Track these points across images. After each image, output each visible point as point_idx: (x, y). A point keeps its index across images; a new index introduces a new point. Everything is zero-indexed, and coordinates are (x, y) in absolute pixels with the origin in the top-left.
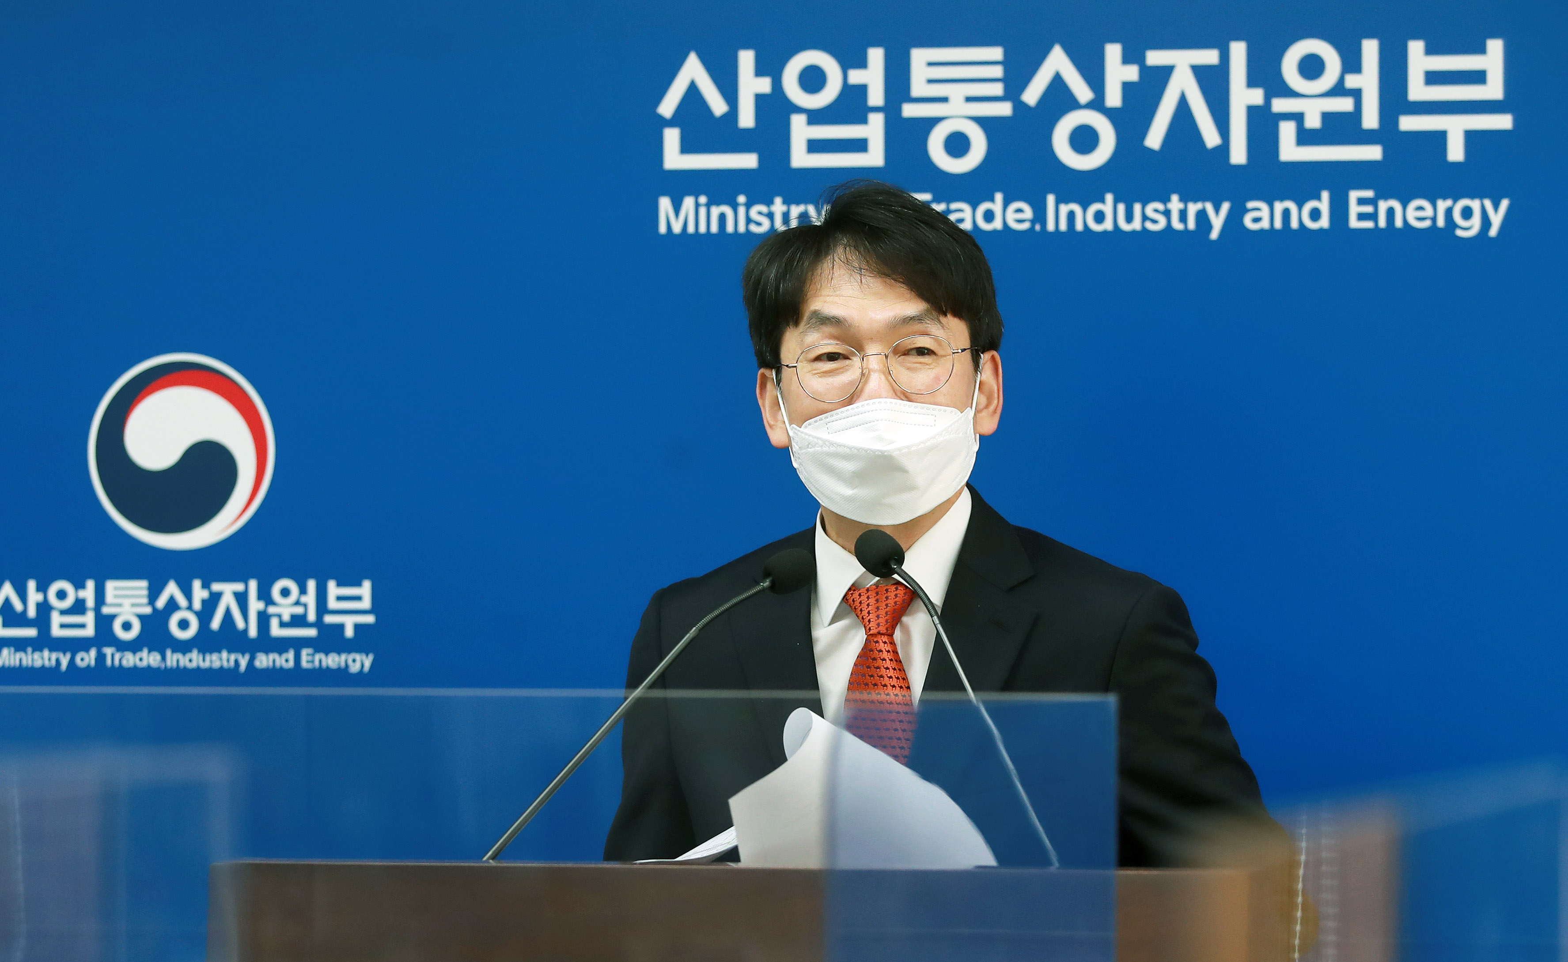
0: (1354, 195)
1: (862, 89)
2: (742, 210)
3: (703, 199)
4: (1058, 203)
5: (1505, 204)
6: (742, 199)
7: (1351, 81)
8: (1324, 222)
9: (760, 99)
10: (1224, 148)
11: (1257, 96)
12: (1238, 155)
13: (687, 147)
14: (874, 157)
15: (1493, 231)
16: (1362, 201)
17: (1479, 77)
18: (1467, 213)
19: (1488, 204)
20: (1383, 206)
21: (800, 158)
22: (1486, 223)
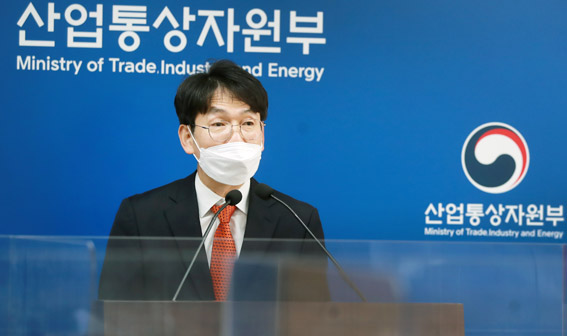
0: (271, 65)
1: (94, 19)
2: (48, 62)
3: (34, 57)
4: (166, 63)
5: (322, 70)
6: (48, 58)
7: (270, 24)
8: (260, 74)
9: (55, 21)
10: (225, 46)
11: (237, 28)
12: (230, 49)
13: (28, 38)
14: (99, 44)
15: (318, 79)
16: (273, 67)
17: (314, 25)
18: (309, 73)
19: (317, 70)
20: (281, 69)
21: (71, 44)
22: (316, 76)
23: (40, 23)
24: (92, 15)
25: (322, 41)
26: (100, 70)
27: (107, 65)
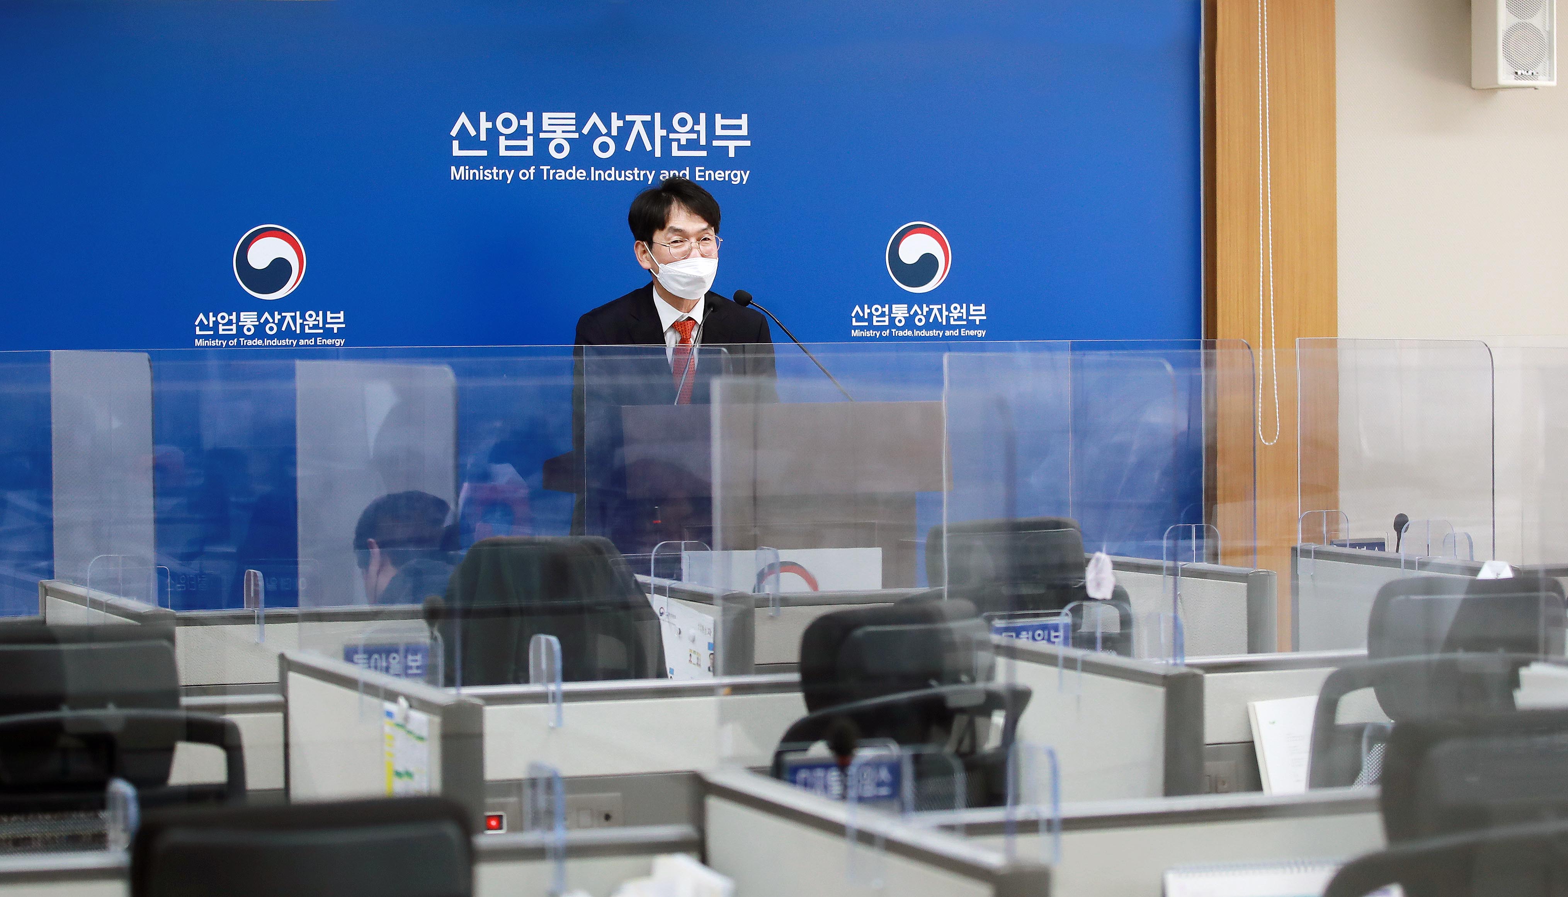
0: (697, 169)
1: (525, 127)
2: (481, 172)
3: (467, 167)
4: (595, 170)
5: (748, 172)
7: (696, 128)
9: (488, 130)
10: (653, 151)
11: (664, 133)
12: (658, 154)
13: (461, 148)
14: (530, 152)
15: (744, 183)
16: (700, 171)
17: (739, 127)
18: (735, 176)
19: (742, 172)
20: (707, 173)
21: (503, 152)
22: (742, 179)
23: (473, 132)
24: (523, 123)
25: (748, 143)
26: (532, 178)
27: (539, 172)
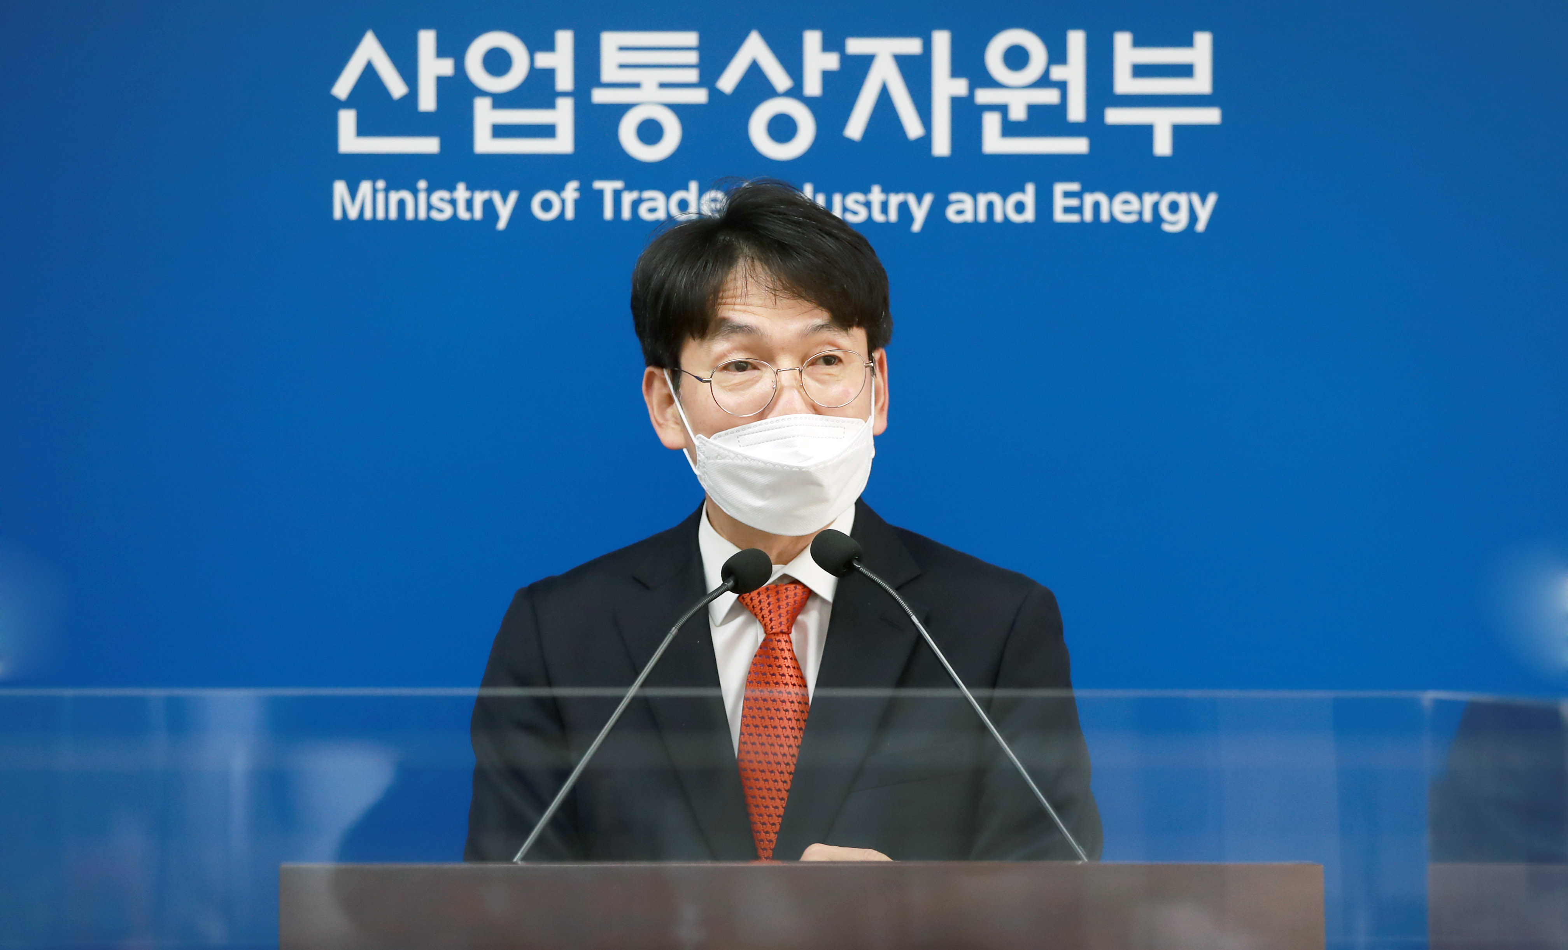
0: (1059, 189)
1: (549, 74)
2: (422, 197)
3: (381, 184)
5: (1212, 198)
6: (422, 184)
7: (1057, 73)
8: (1029, 215)
9: (441, 81)
10: (926, 140)
11: (960, 87)
12: (941, 146)
13: (363, 130)
14: (563, 143)
15: (1201, 226)
16: (1067, 195)
17: (1185, 71)
18: (1174, 207)
19: (1195, 198)
20: (1089, 199)
21: (484, 143)
22: (1193, 217)
23: (397, 88)
24: (543, 60)
25: (1212, 116)
26: (570, 214)
27: (589, 199)
